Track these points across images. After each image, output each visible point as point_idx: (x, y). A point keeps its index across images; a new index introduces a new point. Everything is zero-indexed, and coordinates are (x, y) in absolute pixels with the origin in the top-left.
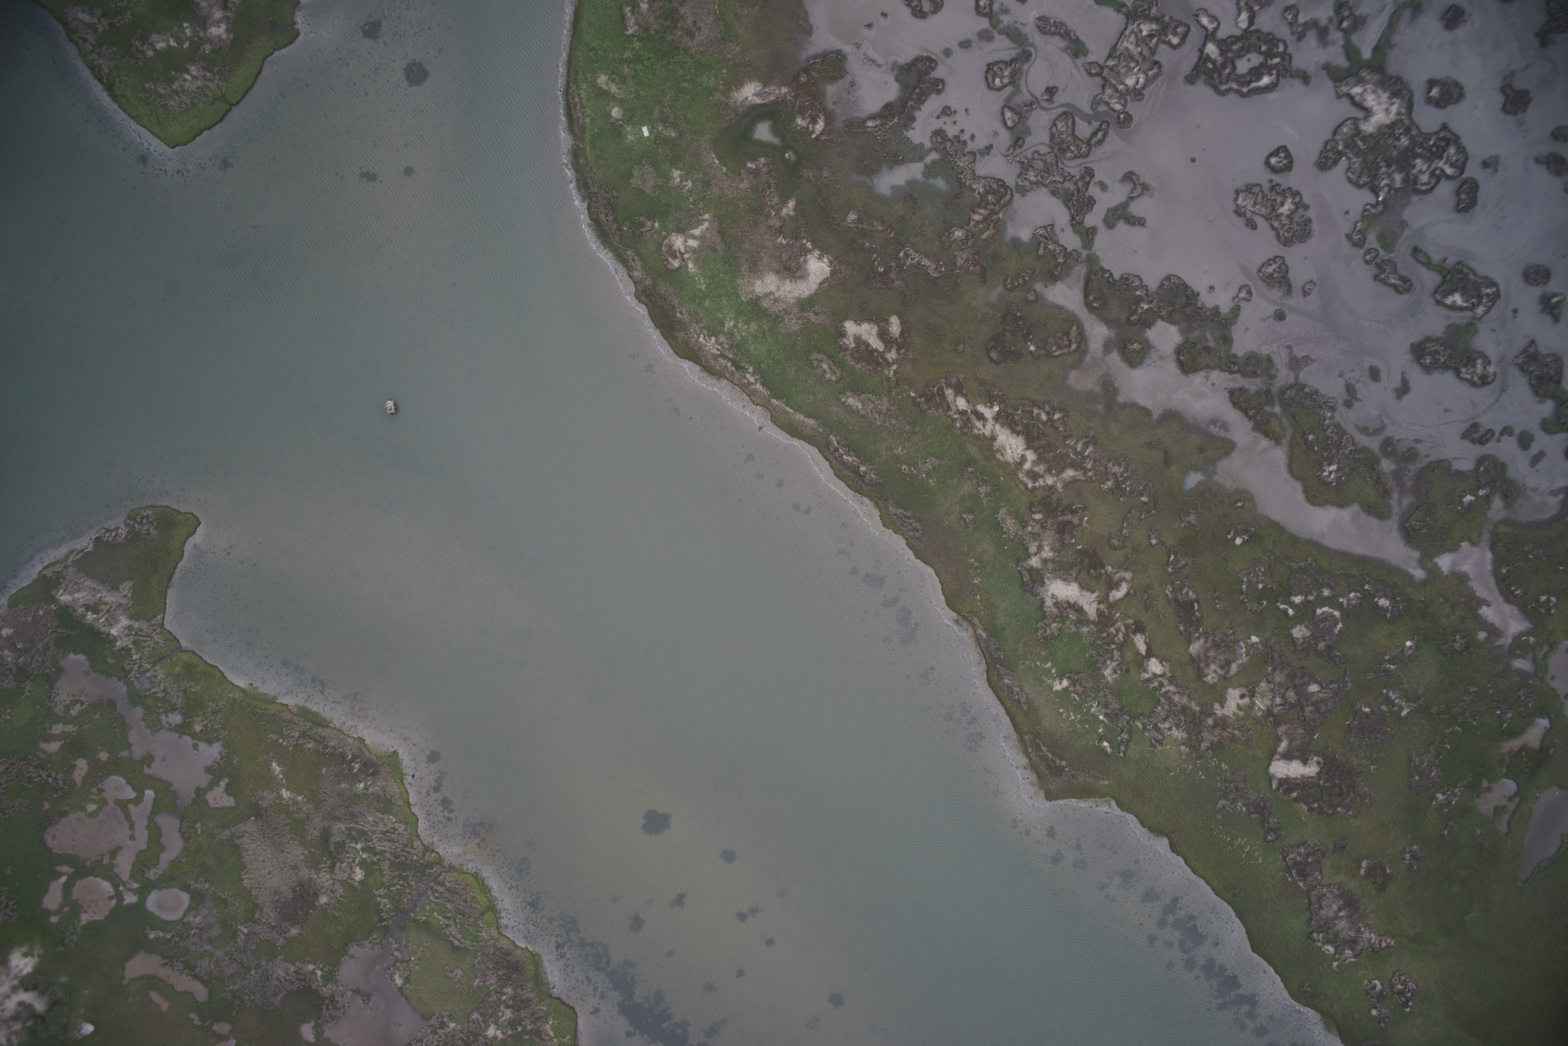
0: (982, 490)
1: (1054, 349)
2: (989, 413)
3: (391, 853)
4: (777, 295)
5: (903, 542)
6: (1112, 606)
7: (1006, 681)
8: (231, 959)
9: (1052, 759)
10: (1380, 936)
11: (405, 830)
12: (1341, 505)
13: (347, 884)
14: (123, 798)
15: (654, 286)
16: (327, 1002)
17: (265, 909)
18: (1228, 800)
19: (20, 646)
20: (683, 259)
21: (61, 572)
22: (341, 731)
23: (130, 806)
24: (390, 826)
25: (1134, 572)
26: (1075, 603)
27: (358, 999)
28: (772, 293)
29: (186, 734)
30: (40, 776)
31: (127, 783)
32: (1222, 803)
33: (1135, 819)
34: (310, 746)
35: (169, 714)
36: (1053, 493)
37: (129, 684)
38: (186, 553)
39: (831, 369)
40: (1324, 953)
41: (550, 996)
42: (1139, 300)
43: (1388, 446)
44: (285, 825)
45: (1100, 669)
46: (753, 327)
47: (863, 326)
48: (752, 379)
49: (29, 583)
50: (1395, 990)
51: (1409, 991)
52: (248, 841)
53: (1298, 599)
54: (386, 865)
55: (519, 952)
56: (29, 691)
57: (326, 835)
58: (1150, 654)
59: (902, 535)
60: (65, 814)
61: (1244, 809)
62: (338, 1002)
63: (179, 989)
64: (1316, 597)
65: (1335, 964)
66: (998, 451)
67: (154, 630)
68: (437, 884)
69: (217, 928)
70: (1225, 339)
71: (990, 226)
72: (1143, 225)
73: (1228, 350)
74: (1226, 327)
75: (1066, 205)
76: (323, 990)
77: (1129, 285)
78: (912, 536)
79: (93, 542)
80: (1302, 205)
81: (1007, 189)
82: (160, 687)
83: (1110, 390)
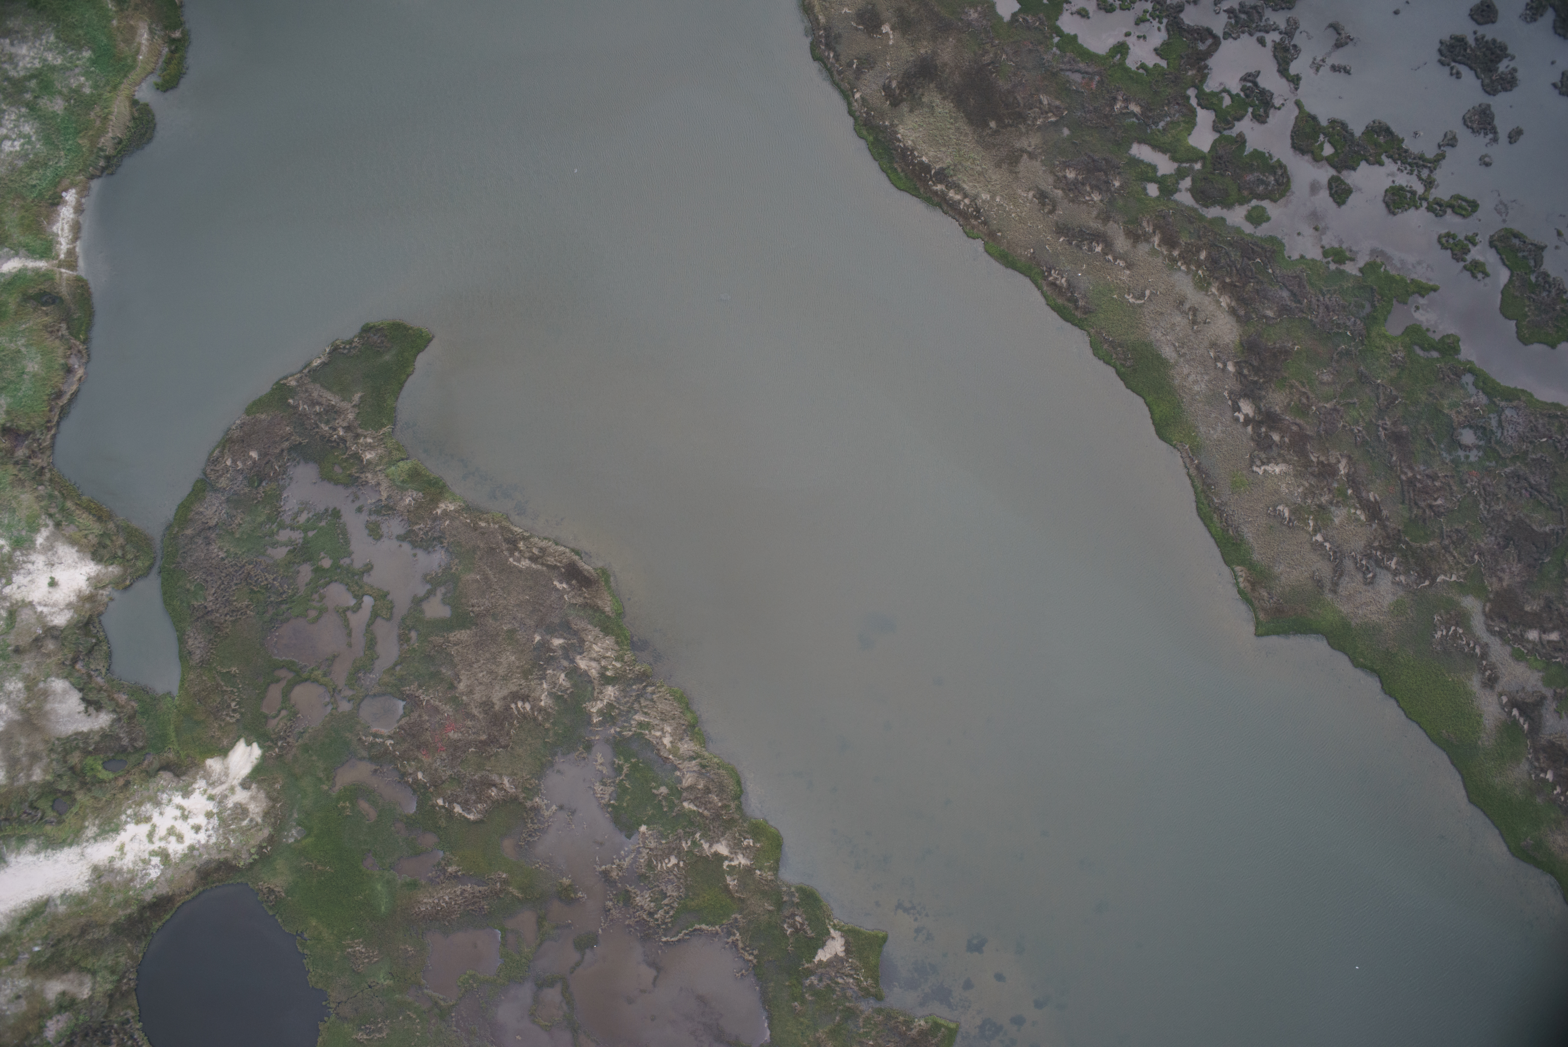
5: (1114, 372)
14: (343, 605)
16: (532, 815)
17: (475, 720)
23: (349, 614)
29: (407, 543)
30: (266, 579)
31: (347, 590)
33: (1346, 658)
38: (417, 367)
49: (265, 391)
52: (461, 650)
54: (595, 678)
59: (1112, 365)
60: (287, 619)
62: (542, 815)
63: (387, 798)
68: (646, 699)
69: (427, 736)
70: (1430, 183)
71: (1198, 71)
72: (1347, 72)
73: (1434, 194)
74: (1431, 172)
75: (1272, 54)
76: (529, 804)
77: (1334, 129)
78: (1123, 365)
79: (329, 353)
80: (1506, 56)
81: (1215, 37)
82: (385, 495)
83: (1316, 229)
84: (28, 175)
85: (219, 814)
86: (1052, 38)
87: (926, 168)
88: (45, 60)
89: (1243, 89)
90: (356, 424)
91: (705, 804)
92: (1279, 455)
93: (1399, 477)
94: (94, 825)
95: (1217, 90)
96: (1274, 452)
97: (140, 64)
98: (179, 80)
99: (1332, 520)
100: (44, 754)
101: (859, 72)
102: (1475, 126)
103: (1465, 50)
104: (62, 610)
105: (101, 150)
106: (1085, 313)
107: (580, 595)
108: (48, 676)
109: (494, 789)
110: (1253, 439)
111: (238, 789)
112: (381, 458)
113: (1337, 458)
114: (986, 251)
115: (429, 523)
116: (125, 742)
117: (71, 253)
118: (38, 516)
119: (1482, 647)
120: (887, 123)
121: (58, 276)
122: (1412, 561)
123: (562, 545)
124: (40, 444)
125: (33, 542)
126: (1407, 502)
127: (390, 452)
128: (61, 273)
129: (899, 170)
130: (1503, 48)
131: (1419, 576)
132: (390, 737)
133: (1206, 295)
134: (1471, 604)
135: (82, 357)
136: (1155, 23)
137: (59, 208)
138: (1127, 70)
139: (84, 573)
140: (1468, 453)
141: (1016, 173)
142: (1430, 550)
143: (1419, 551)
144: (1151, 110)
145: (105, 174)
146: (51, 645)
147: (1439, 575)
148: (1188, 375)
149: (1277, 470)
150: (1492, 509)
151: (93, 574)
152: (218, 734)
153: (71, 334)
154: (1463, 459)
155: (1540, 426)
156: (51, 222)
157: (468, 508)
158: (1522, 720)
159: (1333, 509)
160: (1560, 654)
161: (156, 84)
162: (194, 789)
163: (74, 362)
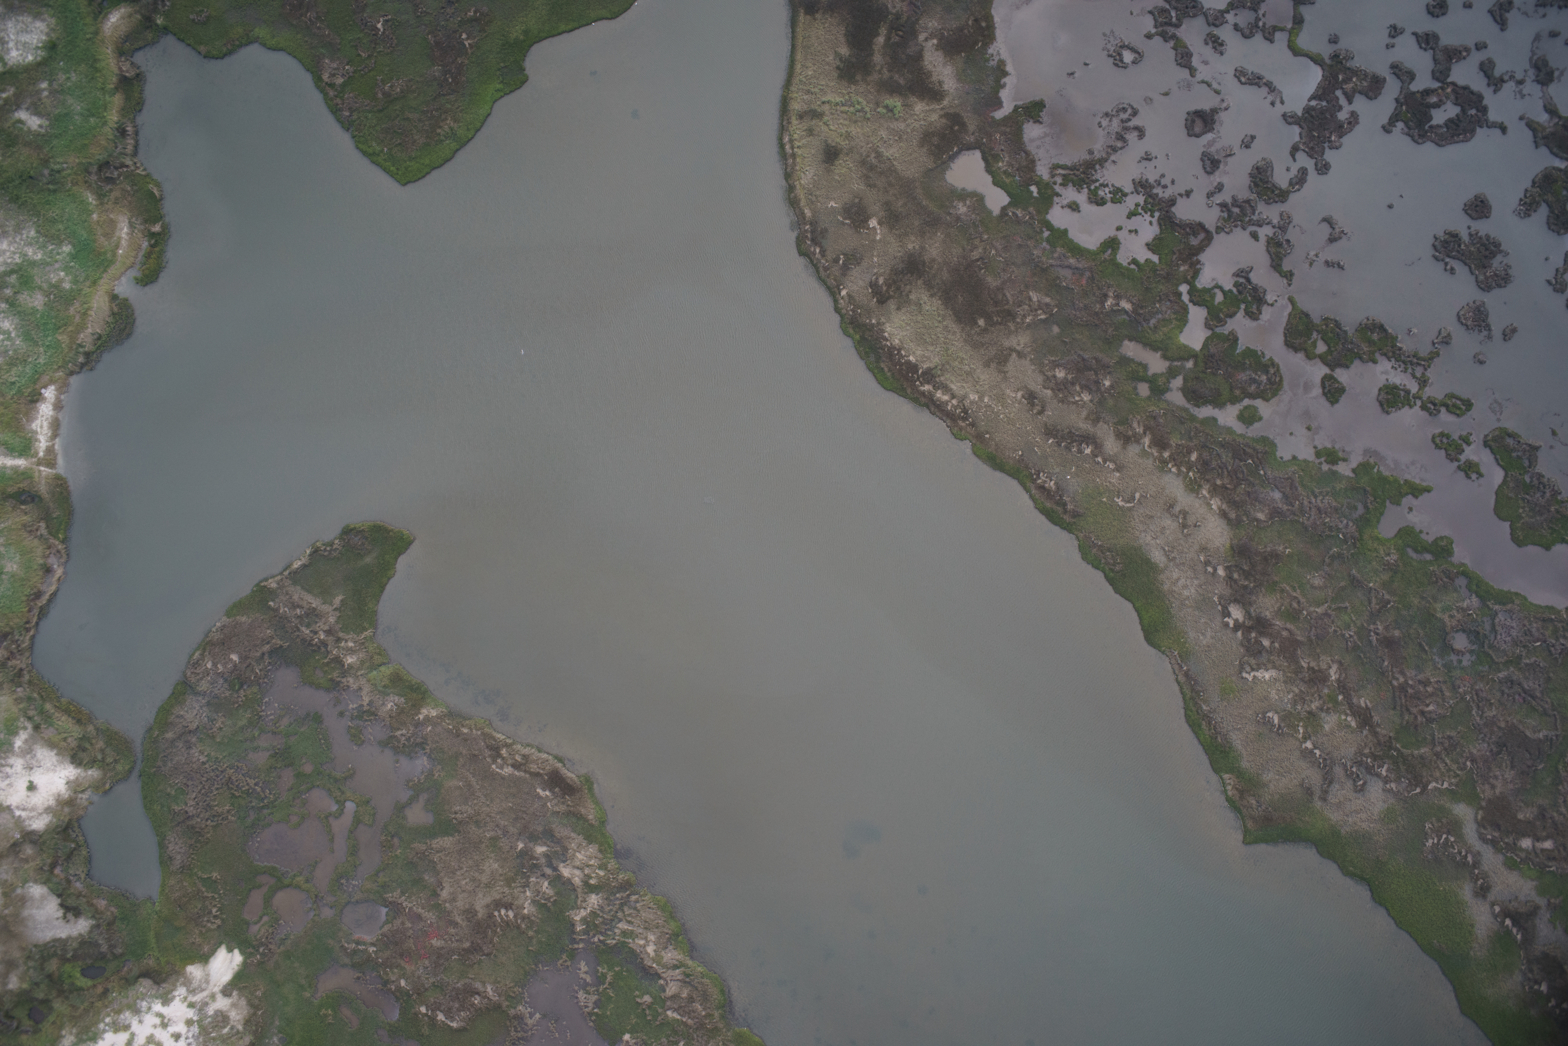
5: (1103, 577)
14: (325, 810)
16: (515, 1024)
23: (331, 819)
29: (389, 748)
30: (248, 784)
31: (329, 796)
33: (1334, 865)
38: (398, 569)
49: (246, 593)
52: (444, 857)
59: (1103, 572)
60: (268, 825)
62: (526, 1024)
68: (630, 907)
69: (410, 944)
70: (1425, 381)
71: (1190, 267)
72: (1342, 268)
73: (1428, 392)
74: (1426, 369)
75: (1265, 248)
76: (512, 1012)
77: (1327, 326)
78: (1112, 570)
79: (310, 555)
80: (1501, 252)
81: (1207, 232)
82: (366, 700)
83: (1309, 429)
84: (8, 372)
85: (199, 1022)
86: (1042, 232)
87: (913, 368)
88: (26, 255)
89: (1236, 285)
90: (337, 627)
91: (690, 1013)
92: (1269, 661)
93: (1391, 682)
94: (71, 1034)
95: (1208, 286)
96: (1264, 657)
97: (119, 259)
98: (158, 275)
99: (1322, 727)
100: (21, 962)
101: (845, 269)
102: (1469, 323)
103: (1459, 246)
104: (40, 814)
105: (80, 346)
106: (1074, 517)
107: (563, 803)
108: (25, 882)
109: (477, 996)
110: (1242, 645)
111: (219, 996)
112: (362, 662)
113: (1328, 664)
114: (975, 453)
115: (412, 728)
116: (104, 948)
117: (50, 450)
118: (17, 719)
119: (1473, 856)
120: (873, 321)
121: (37, 474)
122: (1403, 768)
123: (545, 752)
124: (19, 646)
125: (11, 745)
126: (1398, 708)
127: (372, 658)
128: (40, 471)
129: (886, 369)
130: (1497, 245)
131: (1410, 784)
132: (373, 944)
133: (1197, 497)
134: (1463, 811)
135: (61, 557)
136: (1147, 217)
137: (38, 405)
138: (1118, 266)
139: (63, 776)
140: (1460, 657)
141: (1004, 372)
142: (1421, 757)
143: (1410, 758)
144: (1142, 308)
145: (85, 369)
146: (29, 850)
147: (1430, 782)
148: (1178, 579)
149: (1267, 676)
150: (1485, 715)
151: (72, 778)
152: (198, 940)
153: (50, 533)
154: (1455, 663)
155: (1534, 630)
156: (30, 419)
157: (451, 714)
158: (1515, 931)
159: (1323, 715)
160: (1554, 863)
161: (136, 279)
162: (174, 997)
163: (53, 561)
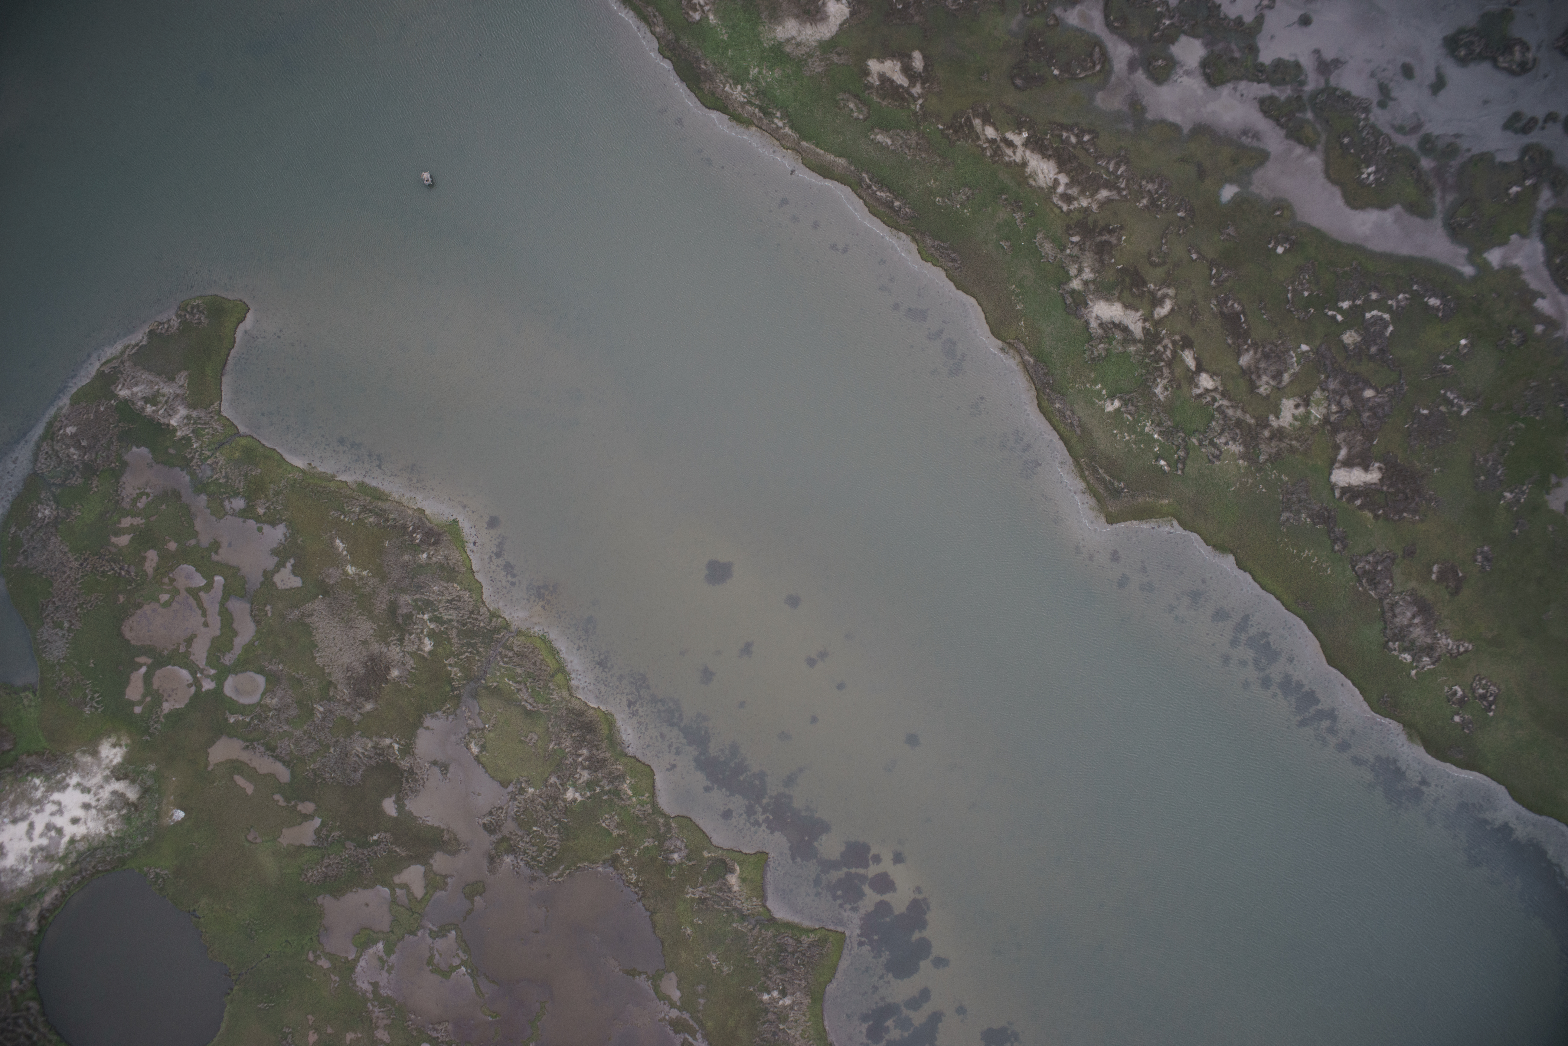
0: (1018, 216)
1: (1078, 71)
2: (1018, 139)
3: (458, 621)
4: (798, 39)
5: (943, 274)
6: (1158, 323)
7: (1058, 405)
8: (309, 737)
9: (1110, 481)
10: (1457, 640)
11: (471, 597)
12: (1383, 207)
13: (417, 656)
14: (194, 586)
15: (677, 40)
16: (406, 775)
17: (339, 687)
18: (1291, 511)
19: (84, 443)
20: (703, 11)
21: (119, 367)
22: (400, 503)
23: (201, 594)
24: (455, 594)
25: (1176, 289)
26: (1120, 323)
27: (436, 770)
28: (793, 38)
29: (250, 518)
30: (113, 569)
31: (197, 570)
32: (1285, 515)
33: (1198, 537)
34: (371, 520)
35: (232, 500)
36: (1089, 215)
37: (192, 473)
38: (237, 340)
39: (858, 108)
40: (1401, 662)
41: (626, 755)
42: (1161, 16)
43: (1427, 144)
44: (352, 601)
45: (1150, 387)
46: (777, 73)
47: (886, 64)
48: (780, 124)
49: (88, 381)
50: (1477, 695)
51: (1491, 695)
52: (317, 619)
53: (1345, 305)
54: (454, 634)
55: (592, 712)
56: (97, 487)
57: (393, 608)
58: (1200, 368)
59: (941, 266)
60: (139, 606)
61: (1308, 520)
62: (416, 774)
63: (262, 771)
64: (1364, 301)
65: (1413, 672)
66: (1030, 176)
67: (212, 417)
68: (507, 649)
69: (294, 708)
70: (1250, 49)
85: (96, 805)
106: (908, 218)
111: (112, 779)
115: (270, 497)
162: (69, 783)
